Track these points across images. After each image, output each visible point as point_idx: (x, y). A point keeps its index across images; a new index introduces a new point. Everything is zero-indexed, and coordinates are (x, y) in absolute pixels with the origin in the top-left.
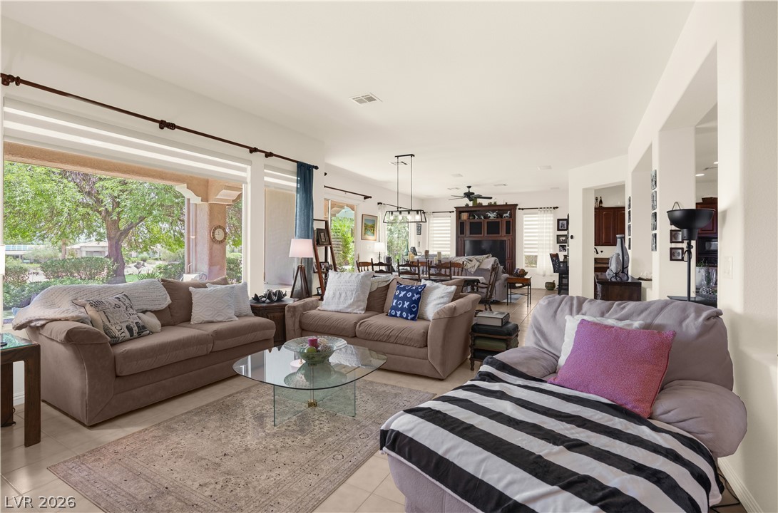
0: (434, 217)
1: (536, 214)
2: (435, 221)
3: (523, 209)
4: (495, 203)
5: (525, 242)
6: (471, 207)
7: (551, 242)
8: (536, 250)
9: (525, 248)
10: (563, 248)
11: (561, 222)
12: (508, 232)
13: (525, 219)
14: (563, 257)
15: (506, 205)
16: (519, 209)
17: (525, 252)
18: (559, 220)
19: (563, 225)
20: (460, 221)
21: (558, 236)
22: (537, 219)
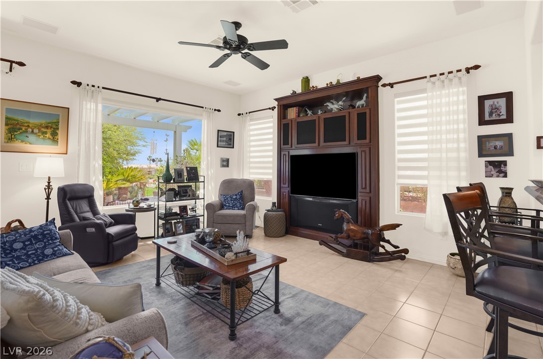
0: (251, 120)
1: (424, 91)
2: (252, 127)
3: (391, 85)
4: (338, 81)
5: (398, 156)
6: (300, 94)
7: (463, 155)
8: (425, 173)
9: (400, 168)
10: (499, 169)
11: (488, 103)
12: (361, 135)
13: (397, 107)
14: (499, 194)
15: (359, 81)
16: (384, 85)
17: (400, 177)
18: (482, 99)
19: (494, 109)
20: (284, 122)
21: (480, 138)
22: (425, 103)
